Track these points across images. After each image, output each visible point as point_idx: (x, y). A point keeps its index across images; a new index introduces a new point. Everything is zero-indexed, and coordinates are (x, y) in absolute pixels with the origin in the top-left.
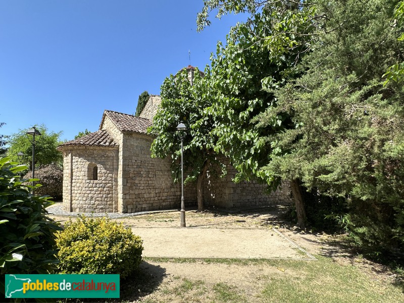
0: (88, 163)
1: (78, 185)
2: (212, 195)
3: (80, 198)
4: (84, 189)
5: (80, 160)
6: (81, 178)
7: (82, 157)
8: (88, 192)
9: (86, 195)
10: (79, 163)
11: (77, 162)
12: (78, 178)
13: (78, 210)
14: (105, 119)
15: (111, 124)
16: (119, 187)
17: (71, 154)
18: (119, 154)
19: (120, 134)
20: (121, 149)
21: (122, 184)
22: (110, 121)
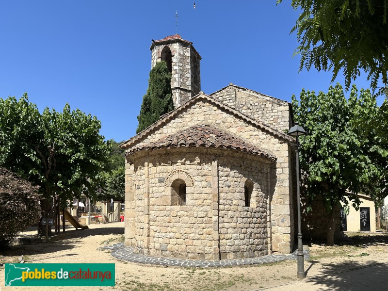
0: (245, 179)
1: (230, 213)
2: (308, 226)
3: (235, 236)
4: (240, 220)
5: (232, 173)
6: (235, 202)
7: (237, 170)
8: (247, 225)
9: (244, 230)
10: (230, 178)
11: (227, 176)
12: (229, 202)
13: (231, 256)
14: (196, 106)
15: (228, 121)
16: (277, 218)
17: (216, 162)
18: (278, 171)
19: (276, 143)
20: (282, 164)
21: (289, 213)
22: (225, 114)
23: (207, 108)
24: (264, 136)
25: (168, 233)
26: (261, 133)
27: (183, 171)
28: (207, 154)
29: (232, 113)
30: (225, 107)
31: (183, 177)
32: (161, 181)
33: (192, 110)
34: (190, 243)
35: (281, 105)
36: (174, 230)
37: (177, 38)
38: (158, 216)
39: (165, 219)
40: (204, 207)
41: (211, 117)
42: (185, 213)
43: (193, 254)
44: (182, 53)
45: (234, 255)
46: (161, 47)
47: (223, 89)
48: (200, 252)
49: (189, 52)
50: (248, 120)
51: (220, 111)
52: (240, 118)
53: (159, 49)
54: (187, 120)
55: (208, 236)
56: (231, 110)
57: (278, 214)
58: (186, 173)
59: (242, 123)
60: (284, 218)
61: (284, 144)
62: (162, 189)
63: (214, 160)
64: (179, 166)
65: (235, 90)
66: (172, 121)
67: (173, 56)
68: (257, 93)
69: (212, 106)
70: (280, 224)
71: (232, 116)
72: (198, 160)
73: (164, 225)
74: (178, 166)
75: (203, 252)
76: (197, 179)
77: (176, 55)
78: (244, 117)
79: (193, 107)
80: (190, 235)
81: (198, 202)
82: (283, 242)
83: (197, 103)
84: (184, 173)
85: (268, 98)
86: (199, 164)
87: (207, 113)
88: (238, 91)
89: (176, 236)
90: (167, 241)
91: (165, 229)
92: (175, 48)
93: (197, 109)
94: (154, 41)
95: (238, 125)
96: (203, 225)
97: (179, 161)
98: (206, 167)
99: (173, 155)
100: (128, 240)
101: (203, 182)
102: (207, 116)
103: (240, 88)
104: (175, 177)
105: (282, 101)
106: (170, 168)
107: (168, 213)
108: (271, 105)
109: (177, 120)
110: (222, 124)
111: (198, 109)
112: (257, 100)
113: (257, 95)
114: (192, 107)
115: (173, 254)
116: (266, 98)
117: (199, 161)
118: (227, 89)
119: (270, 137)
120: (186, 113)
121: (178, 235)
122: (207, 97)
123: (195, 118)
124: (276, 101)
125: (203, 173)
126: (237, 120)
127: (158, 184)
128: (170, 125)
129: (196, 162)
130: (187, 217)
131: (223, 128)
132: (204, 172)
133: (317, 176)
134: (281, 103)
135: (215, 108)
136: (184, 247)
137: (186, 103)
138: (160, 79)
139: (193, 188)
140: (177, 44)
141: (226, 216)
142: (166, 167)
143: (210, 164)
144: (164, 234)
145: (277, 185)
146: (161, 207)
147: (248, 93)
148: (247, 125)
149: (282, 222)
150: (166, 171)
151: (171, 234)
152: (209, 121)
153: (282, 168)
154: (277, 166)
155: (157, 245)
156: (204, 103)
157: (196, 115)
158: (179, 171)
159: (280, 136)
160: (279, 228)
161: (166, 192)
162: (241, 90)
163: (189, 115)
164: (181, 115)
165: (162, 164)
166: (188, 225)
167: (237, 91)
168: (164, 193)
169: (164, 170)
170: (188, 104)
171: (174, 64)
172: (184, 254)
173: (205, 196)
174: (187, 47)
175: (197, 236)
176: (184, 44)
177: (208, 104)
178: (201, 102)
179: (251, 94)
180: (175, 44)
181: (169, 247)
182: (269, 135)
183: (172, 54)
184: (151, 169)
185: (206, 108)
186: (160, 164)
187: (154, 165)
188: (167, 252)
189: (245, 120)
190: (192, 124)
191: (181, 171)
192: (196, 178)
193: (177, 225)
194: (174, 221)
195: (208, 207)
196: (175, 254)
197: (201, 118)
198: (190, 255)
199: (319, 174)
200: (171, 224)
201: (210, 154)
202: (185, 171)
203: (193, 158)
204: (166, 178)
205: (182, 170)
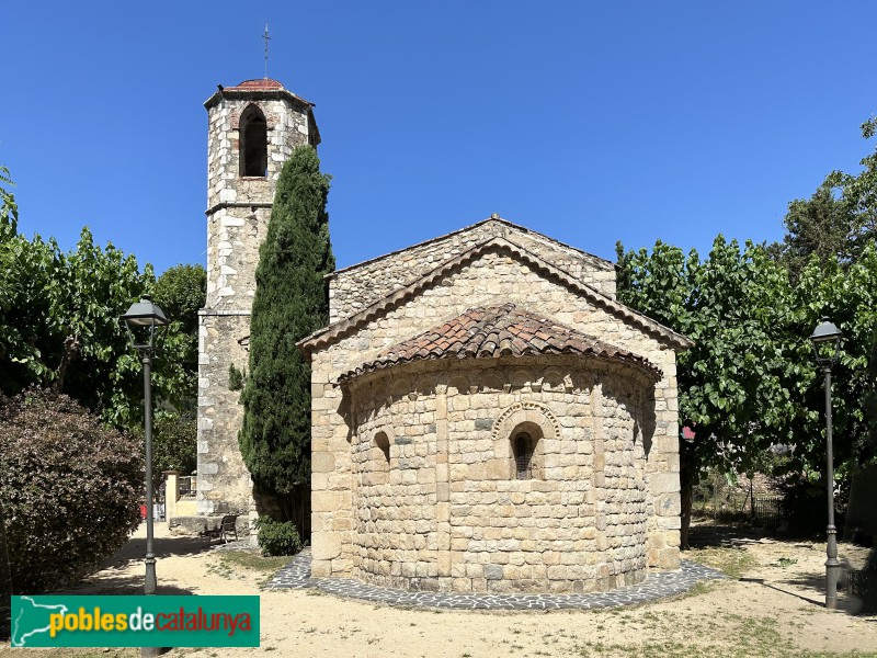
1: (619, 494)
3: (625, 539)
4: (630, 508)
5: (619, 410)
6: (624, 471)
7: (625, 403)
10: (617, 421)
11: (612, 416)
12: (616, 470)
13: (621, 580)
14: (482, 261)
15: (554, 298)
16: (655, 499)
17: (600, 386)
18: (659, 405)
19: (653, 348)
20: (666, 391)
21: (679, 489)
22: (546, 284)
23: (506, 267)
24: (629, 334)
25: (502, 541)
26: (623, 326)
27: (537, 406)
28: (584, 370)
29: (563, 283)
30: (550, 268)
31: (537, 417)
32: (482, 426)
33: (472, 270)
34: (556, 561)
35: (600, 269)
36: (520, 532)
37: (281, 89)
38: (478, 503)
39: (497, 510)
40: (580, 482)
41: (516, 287)
42: (544, 495)
43: (562, 583)
44: (291, 125)
45: (626, 580)
46: (240, 106)
47: (478, 225)
48: (573, 576)
49: (306, 125)
50: (598, 299)
51: (535, 277)
52: (581, 293)
53: (233, 109)
54: (463, 291)
55: (587, 542)
56: (562, 276)
57: (658, 492)
58: (542, 409)
59: (582, 303)
60: (669, 500)
61: (667, 351)
62: (487, 443)
63: (597, 384)
64: (529, 395)
65: (503, 231)
66: (427, 292)
67: (272, 129)
68: (551, 240)
69: (517, 265)
70: (663, 511)
71: (562, 288)
72: (568, 381)
73: (494, 521)
74: (526, 394)
75: (579, 577)
76: (565, 423)
77: (277, 127)
78: (589, 292)
79: (476, 263)
80: (554, 543)
81: (570, 472)
82: (667, 547)
83: (486, 256)
84: (538, 409)
85: (575, 253)
86: (569, 391)
87: (506, 278)
88: (511, 232)
89: (525, 547)
90: (502, 557)
91: (496, 533)
92: (275, 111)
93: (485, 270)
94: (221, 88)
95: (575, 308)
96: (579, 521)
97: (528, 383)
98: (583, 397)
99: (515, 371)
100: (321, 563)
101: (576, 430)
102: (508, 286)
103: (514, 227)
104: (520, 417)
105: (603, 261)
106: (506, 398)
107: (505, 496)
108: (579, 267)
109: (438, 290)
110: (541, 303)
111: (488, 270)
112: (551, 254)
113: (552, 245)
114: (473, 263)
115: (517, 586)
116: (569, 252)
117: (571, 385)
118: (486, 226)
119: (642, 336)
120: (459, 276)
121: (528, 544)
122: (510, 245)
123: (480, 287)
124: (590, 260)
125: (577, 411)
126: (573, 297)
127: (475, 434)
128: (422, 300)
129: (562, 387)
130: (547, 505)
131: (542, 310)
132: (579, 408)
133: (701, 413)
134: (601, 265)
135: (526, 269)
136: (541, 568)
137: (462, 255)
138: (311, 188)
139: (557, 442)
140: (282, 102)
141: (613, 500)
142: (496, 397)
143: (587, 390)
144: (494, 544)
145: (656, 432)
146: (484, 484)
147: (532, 237)
148: (594, 309)
149: (667, 506)
150: (495, 404)
151: (513, 543)
152: (512, 296)
153: (666, 400)
154: (656, 395)
155: (474, 569)
156: (501, 256)
157: (484, 282)
158: (526, 405)
159: (662, 334)
160: (661, 520)
161: (497, 450)
162: (516, 231)
163: (466, 282)
164: (448, 280)
165: (486, 389)
166: (551, 521)
167: (507, 231)
168: (491, 453)
169: (489, 402)
170: (467, 256)
171: (274, 148)
172: (543, 583)
173: (581, 459)
174: (302, 112)
175: (569, 545)
176: (296, 105)
177: (509, 259)
178: (494, 255)
179: (538, 240)
180: (276, 103)
181: (507, 570)
182: (638, 332)
183: (269, 124)
184: (455, 399)
185: (504, 269)
186: (480, 389)
187: (463, 391)
188: (503, 582)
189: (591, 299)
190: (473, 302)
191: (531, 405)
192: (563, 421)
193: (525, 521)
194: (517, 513)
195: (587, 481)
196: (520, 586)
197: (496, 289)
198: (556, 585)
199: (704, 411)
200: (512, 521)
201: (590, 371)
202: (541, 404)
203: (558, 378)
204: (496, 421)
205: (535, 403)
